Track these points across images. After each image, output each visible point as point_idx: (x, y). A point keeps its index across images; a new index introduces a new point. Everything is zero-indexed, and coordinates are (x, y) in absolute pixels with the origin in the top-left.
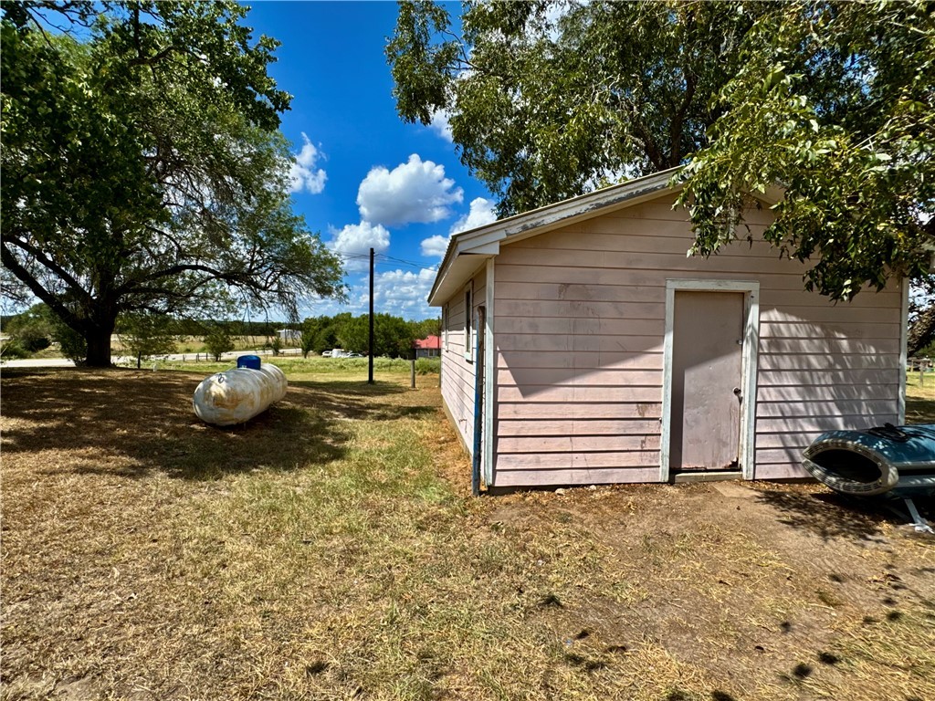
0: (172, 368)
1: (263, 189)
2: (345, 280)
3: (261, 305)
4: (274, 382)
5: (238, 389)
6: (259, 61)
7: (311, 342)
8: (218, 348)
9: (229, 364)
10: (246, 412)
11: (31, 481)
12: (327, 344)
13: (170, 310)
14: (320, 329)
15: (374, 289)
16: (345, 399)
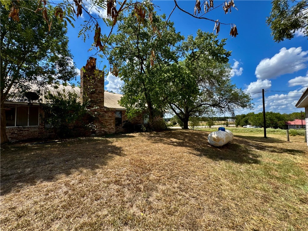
0: (200, 130)
1: (223, 80)
2: (252, 101)
3: (223, 112)
4: (229, 135)
5: (219, 137)
6: (221, 46)
7: (239, 123)
8: (211, 124)
9: (213, 129)
10: (222, 143)
11: (179, 152)
12: (245, 123)
13: (200, 115)
14: (242, 118)
15: (265, 102)
16: (255, 143)
